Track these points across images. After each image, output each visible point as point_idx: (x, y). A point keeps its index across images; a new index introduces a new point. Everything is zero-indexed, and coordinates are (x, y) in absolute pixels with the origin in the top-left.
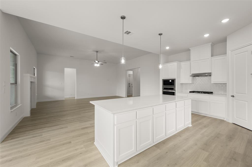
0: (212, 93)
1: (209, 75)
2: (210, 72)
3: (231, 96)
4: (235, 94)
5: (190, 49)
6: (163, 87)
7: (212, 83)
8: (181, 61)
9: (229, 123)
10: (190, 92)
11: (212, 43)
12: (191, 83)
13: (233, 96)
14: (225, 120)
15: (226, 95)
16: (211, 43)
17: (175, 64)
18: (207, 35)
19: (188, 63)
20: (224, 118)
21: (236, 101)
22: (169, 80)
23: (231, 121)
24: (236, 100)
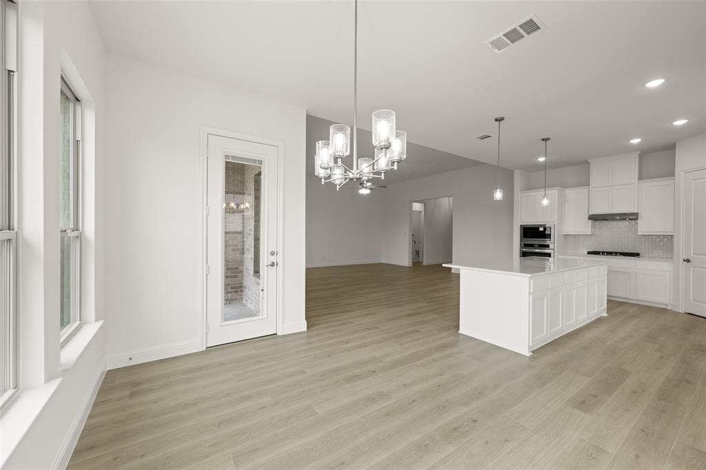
0: (637, 255)
1: (633, 217)
2: (636, 212)
3: (684, 260)
4: (692, 255)
5: (589, 161)
6: (521, 241)
7: (639, 234)
8: (565, 187)
9: (677, 313)
10: (589, 253)
11: (642, 151)
12: (590, 233)
13: (688, 261)
14: (669, 308)
15: (672, 258)
16: (639, 152)
17: (554, 192)
18: (636, 141)
19: (584, 190)
20: (666, 305)
21: (694, 270)
22: (539, 228)
23: (681, 310)
24: (694, 267)
